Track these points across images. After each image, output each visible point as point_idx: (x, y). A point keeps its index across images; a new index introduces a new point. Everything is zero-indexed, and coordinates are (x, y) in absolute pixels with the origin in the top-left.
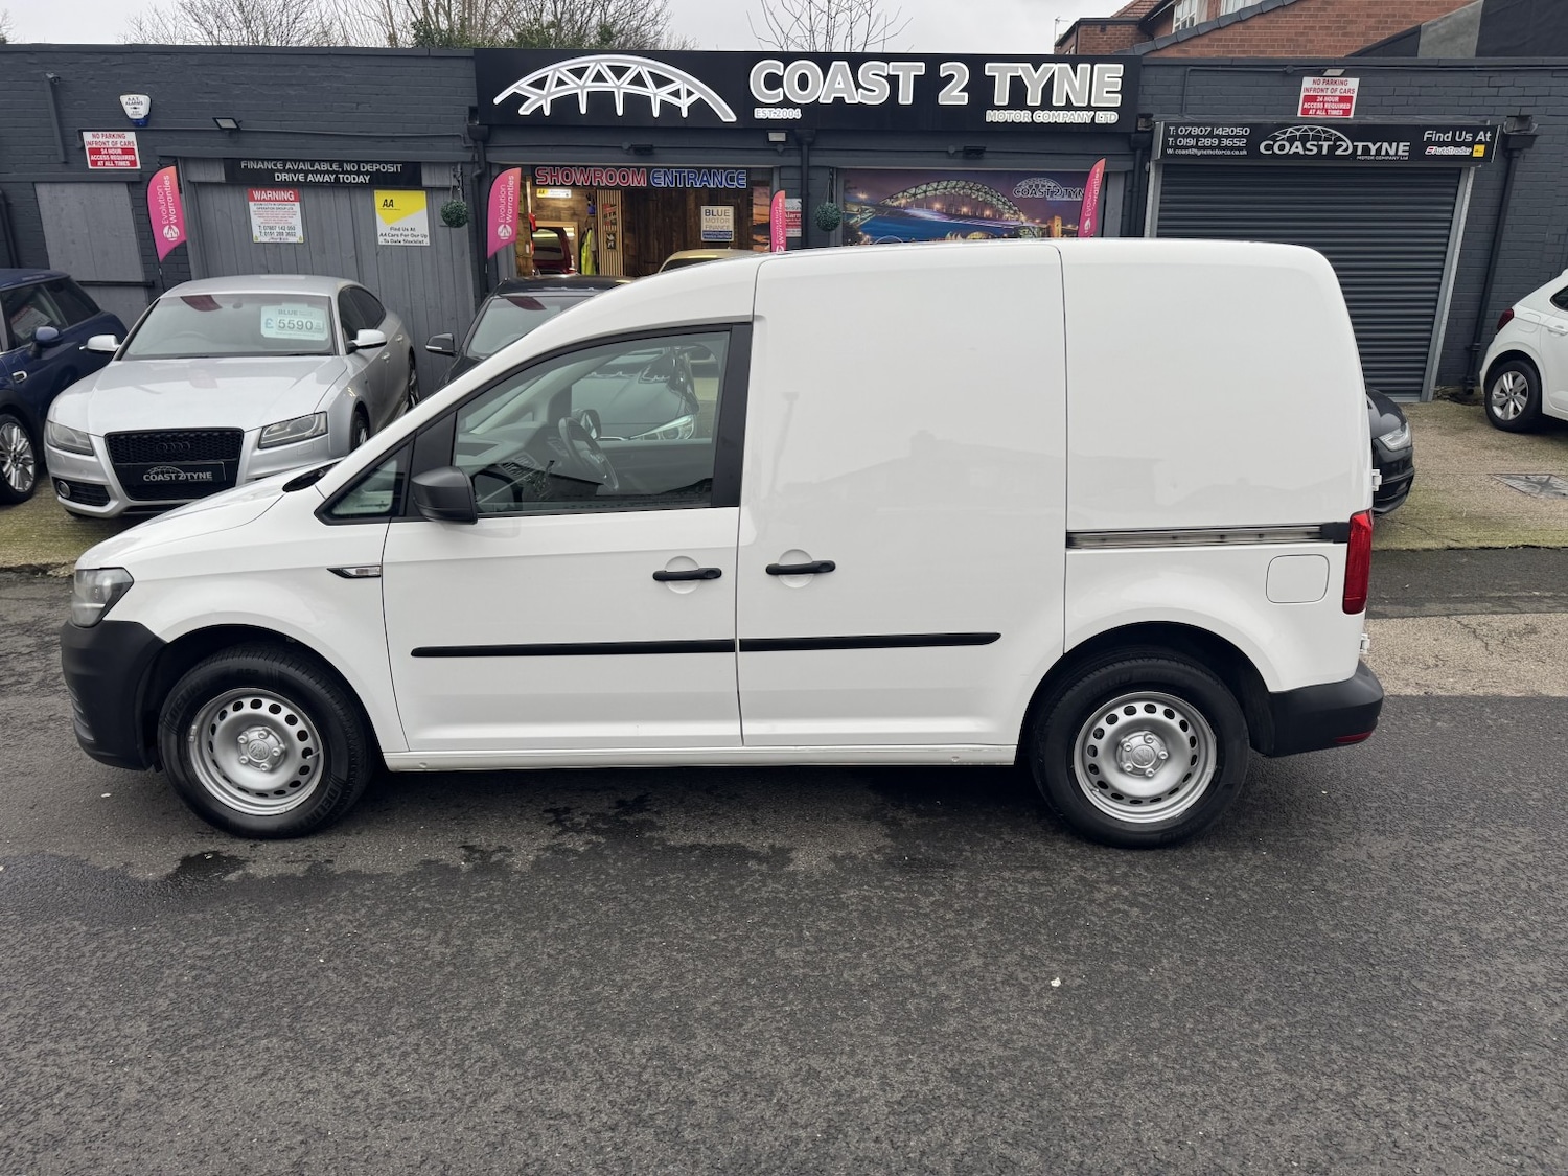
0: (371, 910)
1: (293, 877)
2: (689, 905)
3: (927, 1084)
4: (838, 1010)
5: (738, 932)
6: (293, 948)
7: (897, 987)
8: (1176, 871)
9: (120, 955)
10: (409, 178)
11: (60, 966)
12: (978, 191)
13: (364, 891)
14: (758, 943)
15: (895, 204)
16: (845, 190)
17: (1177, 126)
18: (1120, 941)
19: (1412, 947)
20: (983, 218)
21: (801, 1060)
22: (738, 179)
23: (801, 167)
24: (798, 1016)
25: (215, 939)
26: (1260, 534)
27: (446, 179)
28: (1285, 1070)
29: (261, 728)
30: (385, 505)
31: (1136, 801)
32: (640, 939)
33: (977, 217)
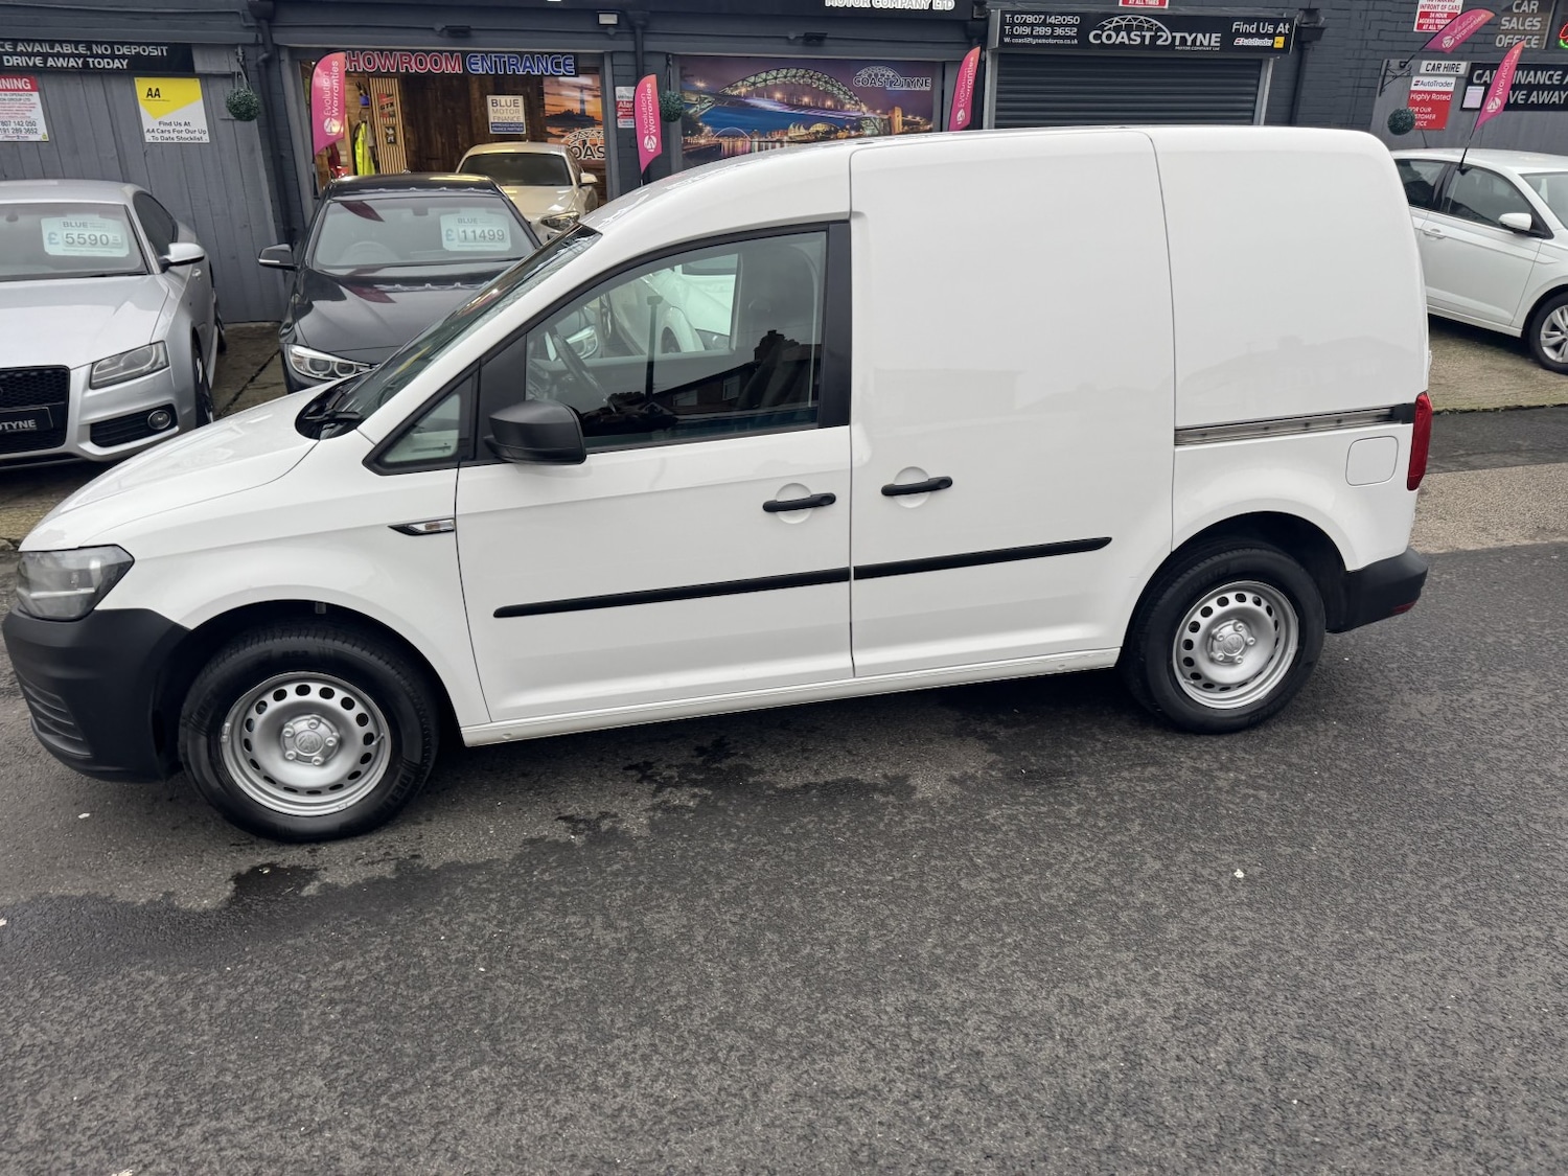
0: (503, 902)
1: (382, 880)
2: (843, 848)
3: (1189, 994)
4: (1059, 934)
5: (910, 870)
6: (438, 959)
7: (1099, 902)
8: (1271, 750)
9: (231, 1002)
10: (177, 63)
11: (162, 1027)
12: (819, 80)
13: (480, 884)
14: (938, 878)
15: (735, 93)
16: (682, 77)
17: (1013, 13)
18: (1268, 825)
19: (1509, 793)
20: (824, 109)
21: (1056, 991)
22: (565, 65)
23: (635, 53)
24: (1025, 946)
25: (338, 965)
26: (1339, 420)
27: (228, 64)
28: (1482, 924)
29: (308, 717)
30: (449, 448)
31: (1226, 688)
32: (816, 890)
33: (819, 108)
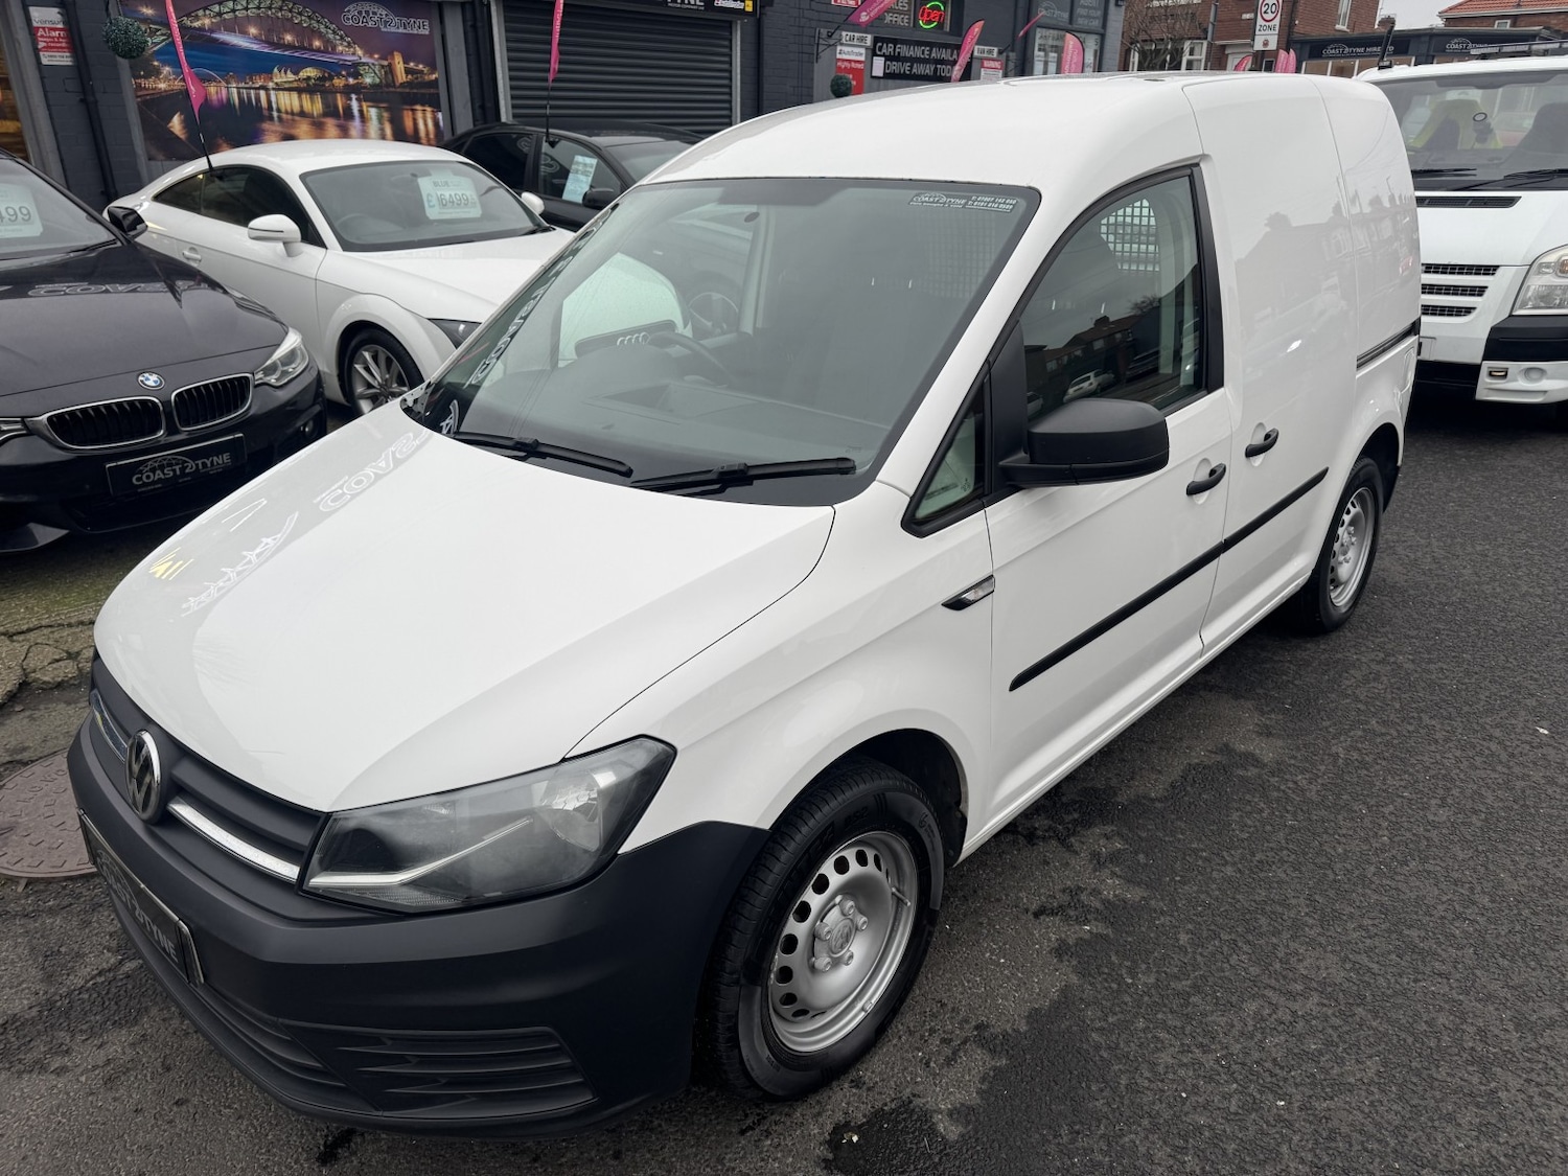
1: (1001, 1072)
15: (196, 24)
31: (1345, 585)
33: (304, 48)
